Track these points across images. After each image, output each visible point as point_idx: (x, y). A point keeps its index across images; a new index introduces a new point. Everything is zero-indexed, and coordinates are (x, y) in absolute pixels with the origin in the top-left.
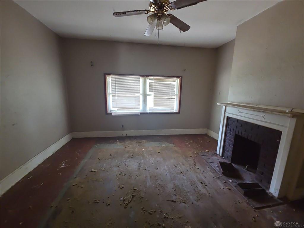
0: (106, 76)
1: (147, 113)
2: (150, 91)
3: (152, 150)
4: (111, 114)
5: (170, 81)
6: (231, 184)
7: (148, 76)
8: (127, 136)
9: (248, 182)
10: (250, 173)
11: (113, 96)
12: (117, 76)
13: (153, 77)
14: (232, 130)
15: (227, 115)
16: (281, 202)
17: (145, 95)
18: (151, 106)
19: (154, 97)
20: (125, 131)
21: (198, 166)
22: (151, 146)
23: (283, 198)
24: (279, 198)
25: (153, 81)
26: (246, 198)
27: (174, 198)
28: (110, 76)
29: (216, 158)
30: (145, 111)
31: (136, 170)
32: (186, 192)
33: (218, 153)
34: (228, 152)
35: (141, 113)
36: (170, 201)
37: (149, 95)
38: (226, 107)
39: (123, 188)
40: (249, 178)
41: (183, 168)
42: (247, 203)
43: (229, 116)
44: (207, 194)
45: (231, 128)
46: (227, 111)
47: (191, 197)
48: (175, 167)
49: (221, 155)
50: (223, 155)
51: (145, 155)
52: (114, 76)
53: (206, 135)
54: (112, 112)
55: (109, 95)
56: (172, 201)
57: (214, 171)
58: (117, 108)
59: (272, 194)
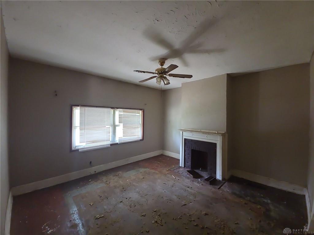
0: (73, 107)
1: (117, 144)
2: (120, 123)
3: (136, 178)
4: (78, 150)
5: (136, 113)
6: (201, 182)
7: (118, 108)
8: (96, 172)
9: (207, 177)
10: (204, 172)
11: (81, 129)
12: (87, 108)
13: (122, 110)
14: (189, 147)
15: (184, 137)
16: (224, 181)
17: (114, 126)
18: (120, 136)
19: (123, 127)
20: (93, 168)
21: (177, 178)
22: (131, 175)
23: (223, 179)
24: (222, 180)
25: (122, 113)
26: (212, 186)
27: (183, 203)
28: (79, 108)
29: (182, 169)
30: (115, 142)
31: (140, 198)
32: (186, 196)
33: (181, 166)
34: (188, 163)
35: (111, 145)
36: (183, 206)
37: (118, 126)
38: (182, 132)
39: (145, 215)
40: (205, 175)
41: (171, 183)
42: (214, 188)
43: (185, 138)
44: (196, 192)
45: (188, 146)
46: (184, 135)
47: (191, 198)
48: (164, 184)
49: (183, 166)
50: (185, 166)
51: (134, 184)
52: (83, 108)
53: (162, 156)
54: (77, 148)
55: (75, 128)
56: (184, 205)
57: (188, 178)
58: (85, 143)
59: (218, 179)
